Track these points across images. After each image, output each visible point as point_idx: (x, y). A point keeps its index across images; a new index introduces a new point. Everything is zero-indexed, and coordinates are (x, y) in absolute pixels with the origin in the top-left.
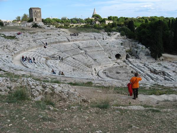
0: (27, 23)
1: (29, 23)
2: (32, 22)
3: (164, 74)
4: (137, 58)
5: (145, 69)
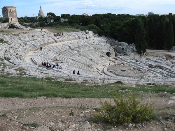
0: (2, 24)
1: (5, 24)
2: (8, 23)
3: (161, 68)
4: (125, 55)
5: (141, 64)
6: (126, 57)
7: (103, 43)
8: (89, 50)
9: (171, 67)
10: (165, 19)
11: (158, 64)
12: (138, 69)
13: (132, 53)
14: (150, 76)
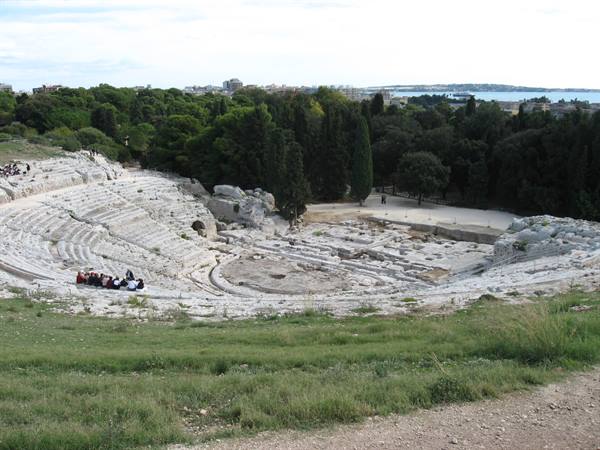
3: (374, 256)
4: (245, 226)
5: (315, 252)
6: (254, 233)
7: (169, 191)
8: (136, 219)
9: (398, 252)
10: (310, 107)
11: (363, 247)
12: (315, 267)
13: (269, 219)
14: (364, 283)
